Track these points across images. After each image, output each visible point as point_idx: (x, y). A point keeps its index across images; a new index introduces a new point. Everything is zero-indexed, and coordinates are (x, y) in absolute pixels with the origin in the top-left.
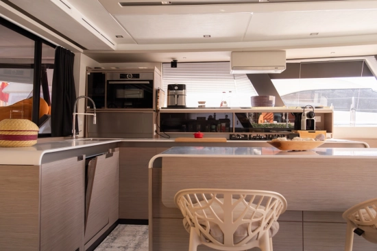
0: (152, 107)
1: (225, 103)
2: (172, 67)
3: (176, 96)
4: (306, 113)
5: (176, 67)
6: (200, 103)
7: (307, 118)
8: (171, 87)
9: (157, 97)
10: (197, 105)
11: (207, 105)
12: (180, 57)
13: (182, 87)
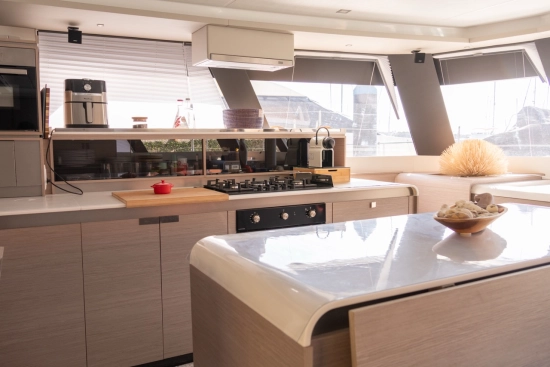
0: (34, 127)
1: (184, 119)
2: (71, 41)
3: (89, 105)
4: (320, 138)
5: (79, 42)
6: (136, 119)
7: (323, 149)
8: (73, 86)
9: (45, 106)
10: (130, 124)
11: (151, 124)
12: (88, 22)
13: (98, 86)
